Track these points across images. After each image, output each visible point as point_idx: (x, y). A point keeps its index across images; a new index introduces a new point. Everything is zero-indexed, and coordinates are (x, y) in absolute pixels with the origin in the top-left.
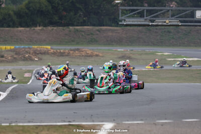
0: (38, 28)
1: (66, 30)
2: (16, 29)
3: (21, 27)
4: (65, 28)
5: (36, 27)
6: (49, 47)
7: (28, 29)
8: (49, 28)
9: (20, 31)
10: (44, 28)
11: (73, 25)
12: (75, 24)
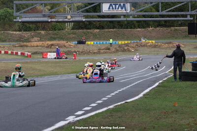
0: (151, 28)
1: (169, 29)
2: (135, 30)
3: (140, 28)
4: (168, 28)
5: (149, 28)
6: (154, 42)
7: (143, 29)
8: (158, 28)
9: (138, 31)
10: (155, 29)
11: (174, 26)
12: (175, 25)
